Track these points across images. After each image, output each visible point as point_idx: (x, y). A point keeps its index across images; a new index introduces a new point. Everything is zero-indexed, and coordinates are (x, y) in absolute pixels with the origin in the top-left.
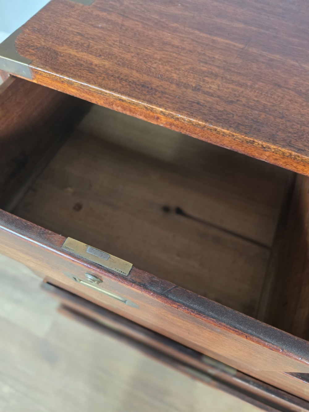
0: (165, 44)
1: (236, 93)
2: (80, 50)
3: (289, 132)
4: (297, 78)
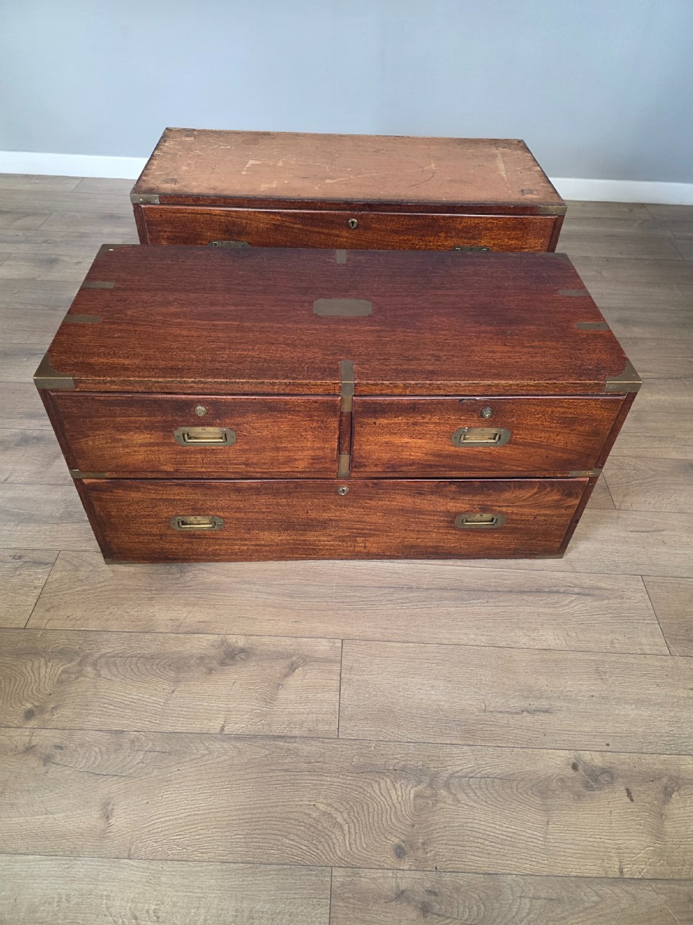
0: (176, 336)
1: (242, 356)
2: (109, 357)
3: (286, 370)
4: (284, 335)
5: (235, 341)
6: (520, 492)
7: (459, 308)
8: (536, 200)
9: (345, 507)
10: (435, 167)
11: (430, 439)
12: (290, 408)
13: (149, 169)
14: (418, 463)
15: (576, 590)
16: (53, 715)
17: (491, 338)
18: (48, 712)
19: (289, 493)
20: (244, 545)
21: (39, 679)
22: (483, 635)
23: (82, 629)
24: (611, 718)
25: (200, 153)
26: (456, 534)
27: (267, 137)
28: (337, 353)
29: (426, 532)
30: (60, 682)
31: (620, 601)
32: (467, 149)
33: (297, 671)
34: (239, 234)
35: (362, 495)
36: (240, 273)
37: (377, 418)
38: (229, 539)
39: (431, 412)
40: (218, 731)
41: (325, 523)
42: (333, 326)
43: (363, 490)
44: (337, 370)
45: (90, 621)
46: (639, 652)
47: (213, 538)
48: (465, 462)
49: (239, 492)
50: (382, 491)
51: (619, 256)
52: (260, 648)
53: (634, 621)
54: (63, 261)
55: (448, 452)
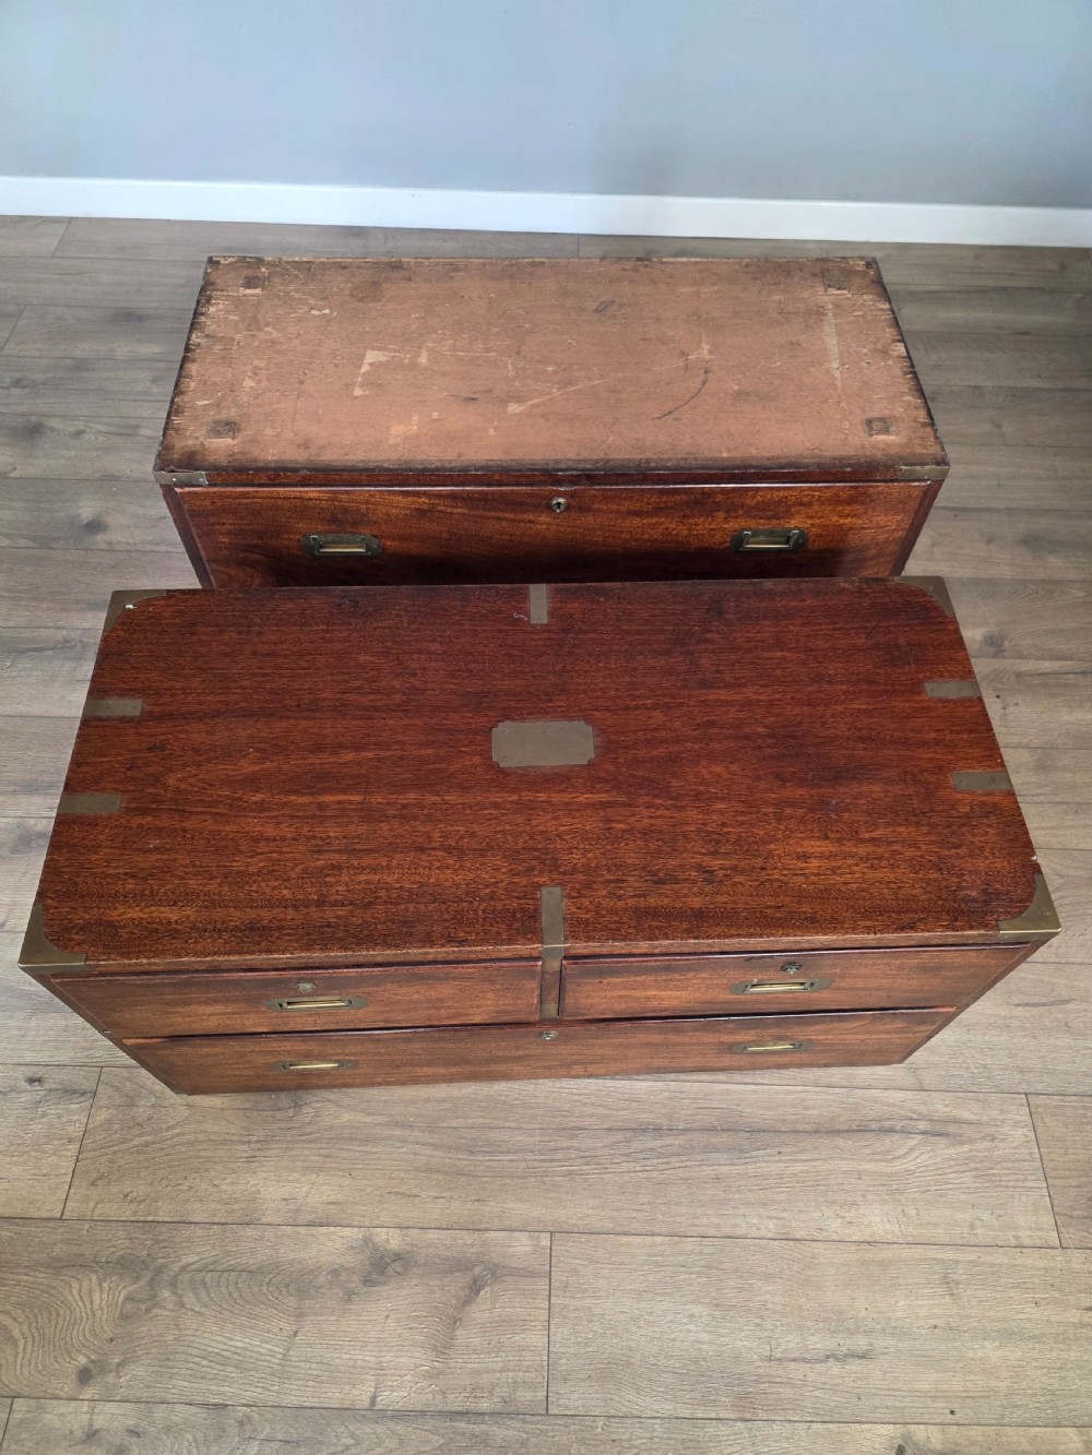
0: (256, 840)
1: (372, 886)
2: (143, 904)
3: (446, 921)
4: (442, 826)
5: (358, 847)
6: (842, 1023)
7: (747, 737)
8: (893, 451)
9: (552, 1046)
10: (710, 352)
11: (695, 991)
12: (455, 976)
13: (182, 393)
15: (922, 1126)
16: (120, 1377)
17: (802, 820)
18: (111, 1372)
20: (392, 1077)
21: (93, 1312)
22: (771, 1218)
23: (150, 1218)
24: (961, 1365)
25: (275, 335)
26: (732, 1057)
27: (397, 274)
28: (533, 869)
30: (125, 1317)
31: (988, 1144)
32: (770, 293)
33: (482, 1292)
34: (356, 524)
35: (581, 1036)
36: (363, 658)
37: (604, 978)
38: (366, 1074)
40: (367, 1404)
41: (521, 1058)
42: (527, 796)
43: (582, 1032)
44: (534, 915)
45: (160, 1204)
46: (1013, 1242)
47: (341, 1075)
49: (378, 1042)
50: (612, 1031)
51: (1035, 383)
52: (424, 1250)
53: (1009, 1184)
54: (53, 430)
55: (723, 1000)
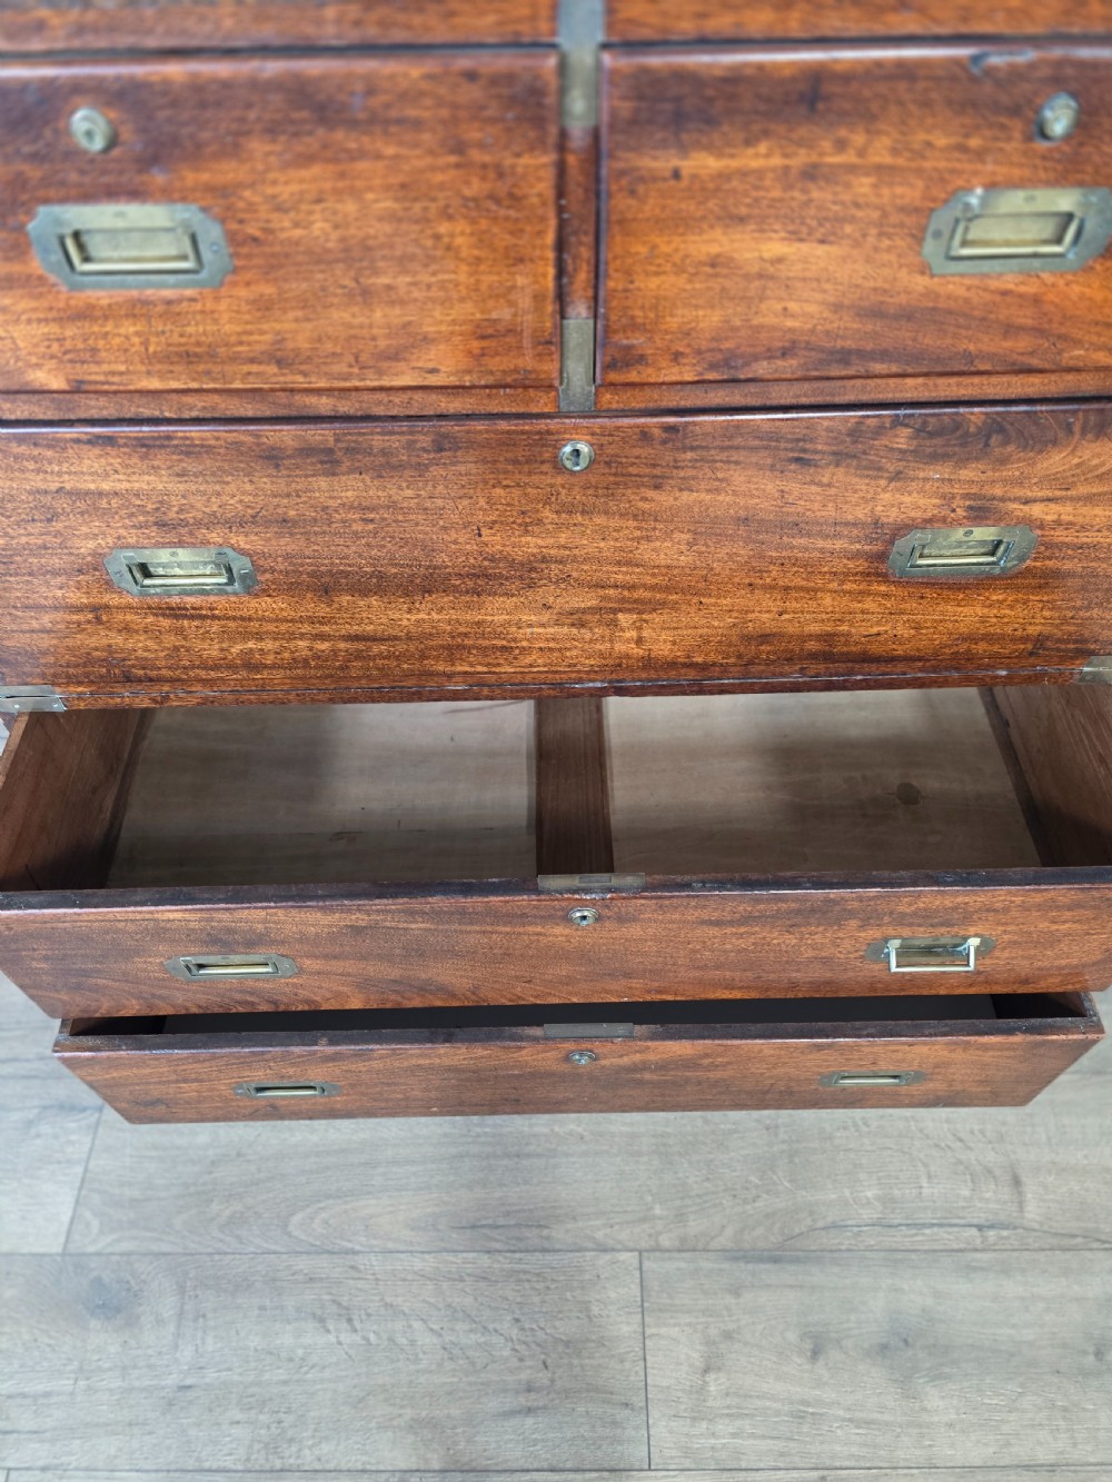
6: (1097, 447)
9: (583, 512)
11: (856, 244)
12: (388, 106)
14: (809, 347)
19: (421, 468)
20: (322, 637)
26: (886, 596)
29: (807, 590)
35: (633, 470)
37: (684, 150)
38: (277, 620)
39: (866, 116)
41: (531, 570)
43: (637, 451)
47: (234, 618)
48: (955, 336)
49: (277, 466)
50: (689, 455)
55: (903, 299)
